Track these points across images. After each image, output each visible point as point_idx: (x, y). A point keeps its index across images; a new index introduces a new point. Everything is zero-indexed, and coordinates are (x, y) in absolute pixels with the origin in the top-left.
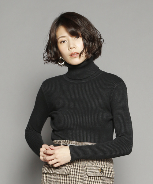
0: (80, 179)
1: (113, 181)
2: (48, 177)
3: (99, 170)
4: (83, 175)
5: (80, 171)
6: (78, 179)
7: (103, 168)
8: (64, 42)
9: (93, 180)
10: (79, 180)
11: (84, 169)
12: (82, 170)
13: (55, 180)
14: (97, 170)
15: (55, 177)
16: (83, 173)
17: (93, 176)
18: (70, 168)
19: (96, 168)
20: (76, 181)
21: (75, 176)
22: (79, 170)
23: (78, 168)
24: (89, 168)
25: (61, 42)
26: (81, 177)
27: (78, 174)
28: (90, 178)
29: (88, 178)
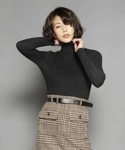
1: (88, 124)
2: (43, 121)
4: (67, 119)
5: (65, 117)
6: (64, 122)
7: (81, 115)
8: (59, 27)
9: (74, 123)
10: (64, 123)
11: (68, 115)
12: (66, 116)
13: (47, 123)
14: (77, 116)
15: (48, 121)
16: (67, 118)
17: (74, 121)
18: (58, 115)
19: (76, 115)
20: (62, 124)
21: (61, 120)
22: (64, 116)
23: (64, 115)
24: (71, 114)
26: (66, 121)
27: (63, 119)
29: (71, 122)
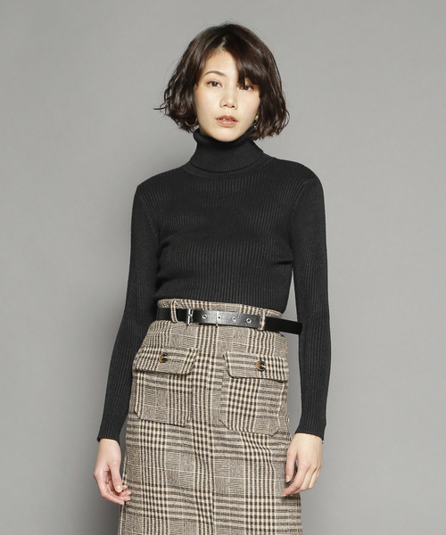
0: (215, 383)
1: (286, 387)
2: (147, 380)
3: (255, 364)
4: (221, 374)
5: (215, 367)
6: (210, 383)
7: (265, 359)
9: (243, 386)
10: (212, 386)
11: (223, 361)
12: (218, 364)
13: (160, 386)
14: (251, 363)
15: (162, 379)
16: (220, 371)
17: (242, 378)
18: (192, 360)
19: (250, 360)
20: (205, 387)
21: (203, 377)
22: (213, 363)
23: (211, 360)
24: (233, 359)
25: (209, 83)
26: (217, 380)
27: (209, 373)
28: (237, 382)
29: (232, 381)
